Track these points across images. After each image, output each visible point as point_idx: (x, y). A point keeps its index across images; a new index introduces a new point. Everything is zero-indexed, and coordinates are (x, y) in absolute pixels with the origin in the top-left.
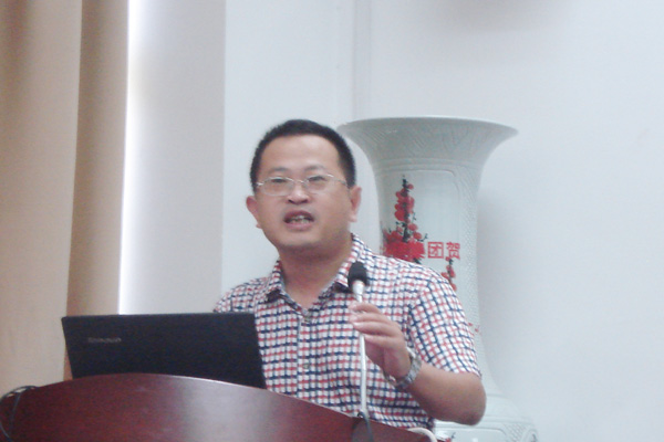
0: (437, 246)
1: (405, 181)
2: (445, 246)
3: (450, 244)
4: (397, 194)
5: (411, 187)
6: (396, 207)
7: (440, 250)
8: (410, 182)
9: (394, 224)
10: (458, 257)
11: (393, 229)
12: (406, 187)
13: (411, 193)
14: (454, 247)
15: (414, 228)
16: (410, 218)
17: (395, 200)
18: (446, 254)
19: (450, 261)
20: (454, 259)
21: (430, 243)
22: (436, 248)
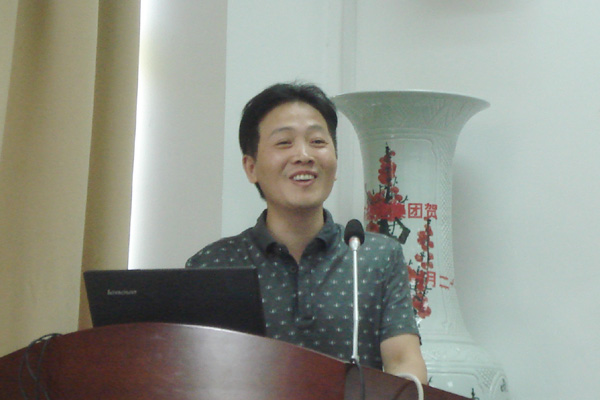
0: (416, 208)
1: (387, 148)
2: (424, 207)
3: (428, 205)
4: (381, 160)
5: (394, 154)
6: (380, 171)
7: (419, 211)
8: (392, 149)
9: (377, 187)
10: (435, 217)
11: (377, 191)
12: (389, 154)
13: (393, 159)
14: (432, 208)
15: (396, 190)
16: (393, 181)
17: (378, 165)
18: (425, 214)
19: (429, 221)
20: (431, 218)
21: (410, 204)
22: (415, 209)
